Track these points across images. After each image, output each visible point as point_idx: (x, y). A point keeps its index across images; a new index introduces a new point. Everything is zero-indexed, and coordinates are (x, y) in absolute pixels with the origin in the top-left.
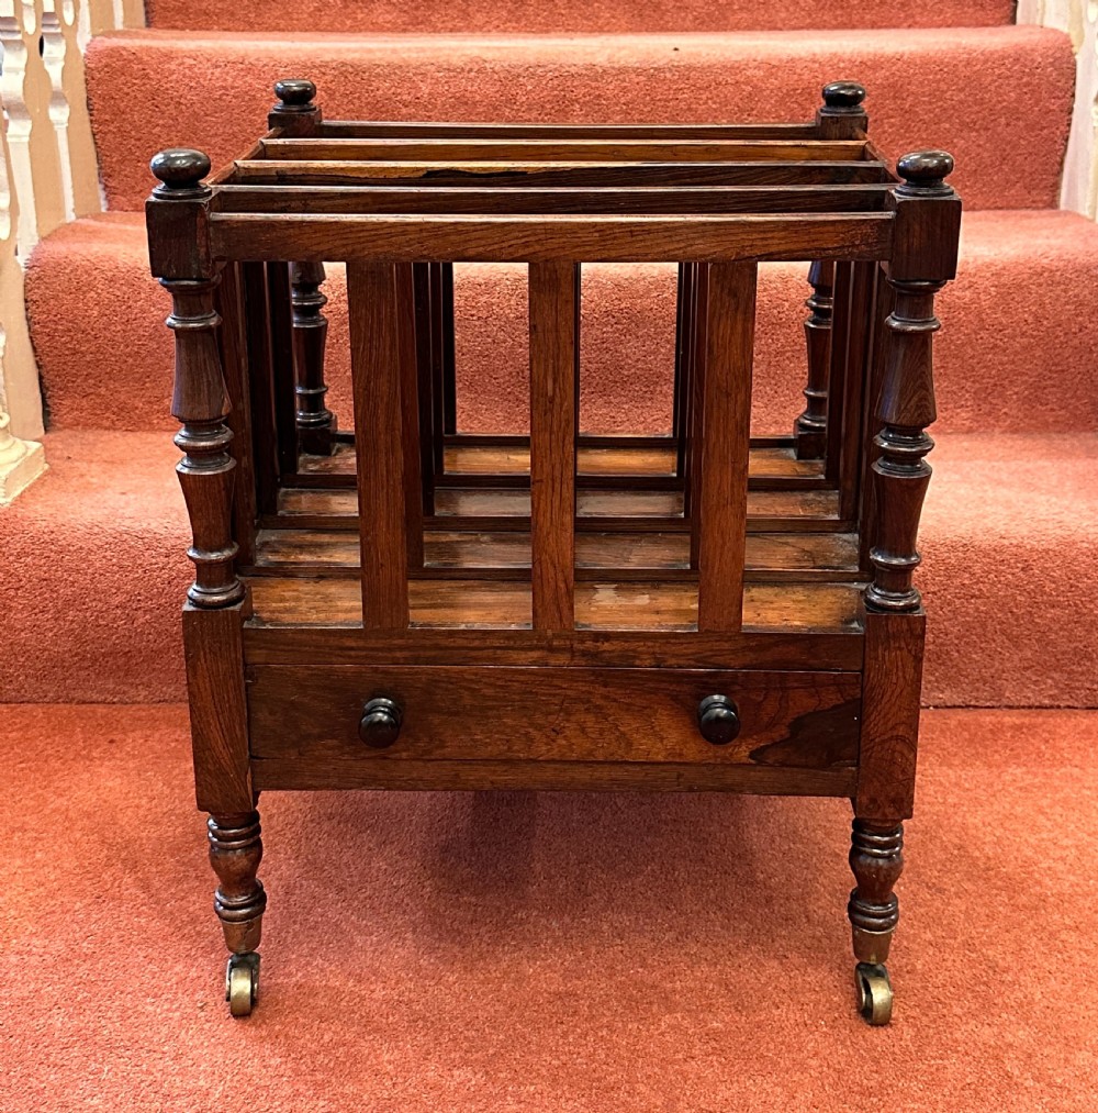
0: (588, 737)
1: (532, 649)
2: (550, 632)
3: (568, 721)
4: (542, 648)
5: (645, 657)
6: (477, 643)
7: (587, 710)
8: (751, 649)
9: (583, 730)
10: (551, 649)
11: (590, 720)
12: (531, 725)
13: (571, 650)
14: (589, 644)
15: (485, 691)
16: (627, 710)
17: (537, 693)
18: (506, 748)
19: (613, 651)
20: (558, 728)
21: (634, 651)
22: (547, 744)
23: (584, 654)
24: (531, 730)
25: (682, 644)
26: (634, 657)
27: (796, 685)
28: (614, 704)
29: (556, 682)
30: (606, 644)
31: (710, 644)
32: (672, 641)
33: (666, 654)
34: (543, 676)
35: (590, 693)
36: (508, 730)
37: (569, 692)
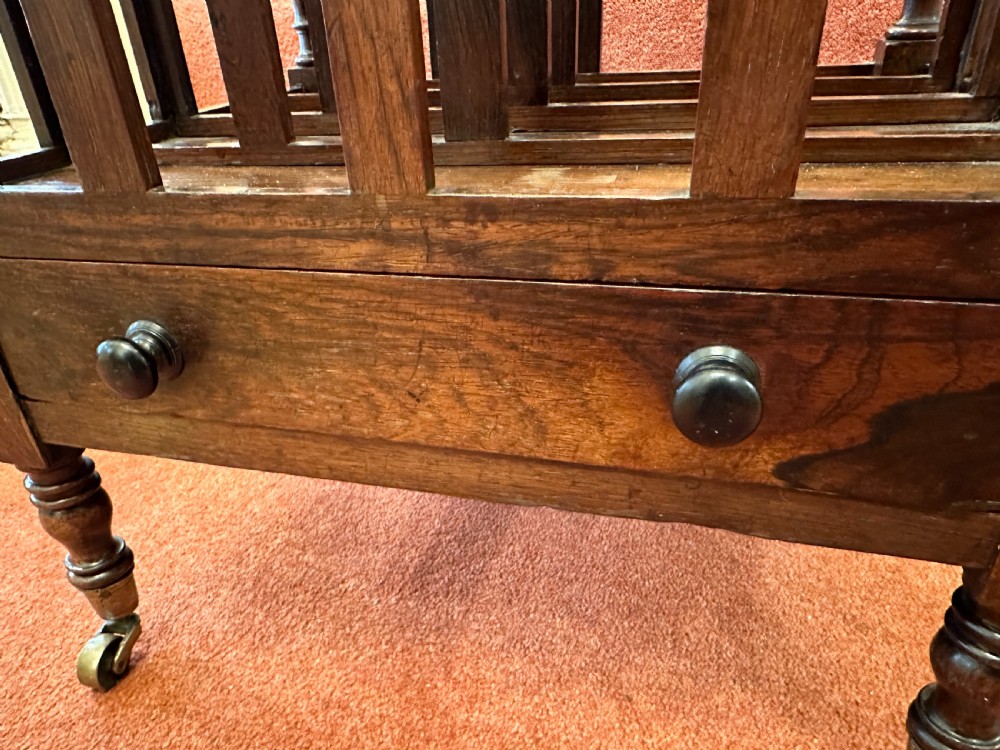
0: (469, 411)
1: (355, 236)
2: (381, 201)
3: (433, 379)
4: (372, 235)
5: (570, 257)
6: (259, 224)
7: (465, 363)
8: (812, 243)
9: (460, 397)
10: (389, 238)
11: (471, 382)
12: (374, 381)
13: (427, 242)
14: (458, 227)
15: (291, 316)
16: (539, 367)
17: (375, 326)
18: (339, 416)
19: (506, 244)
20: (417, 391)
21: (547, 243)
22: (402, 416)
23: (452, 248)
24: (373, 390)
25: (649, 228)
26: (548, 258)
27: (909, 332)
28: (511, 353)
29: (405, 305)
30: (492, 228)
31: (713, 229)
32: (630, 221)
33: (614, 251)
34: (382, 292)
35: (467, 329)
36: (338, 389)
37: (431, 327)
